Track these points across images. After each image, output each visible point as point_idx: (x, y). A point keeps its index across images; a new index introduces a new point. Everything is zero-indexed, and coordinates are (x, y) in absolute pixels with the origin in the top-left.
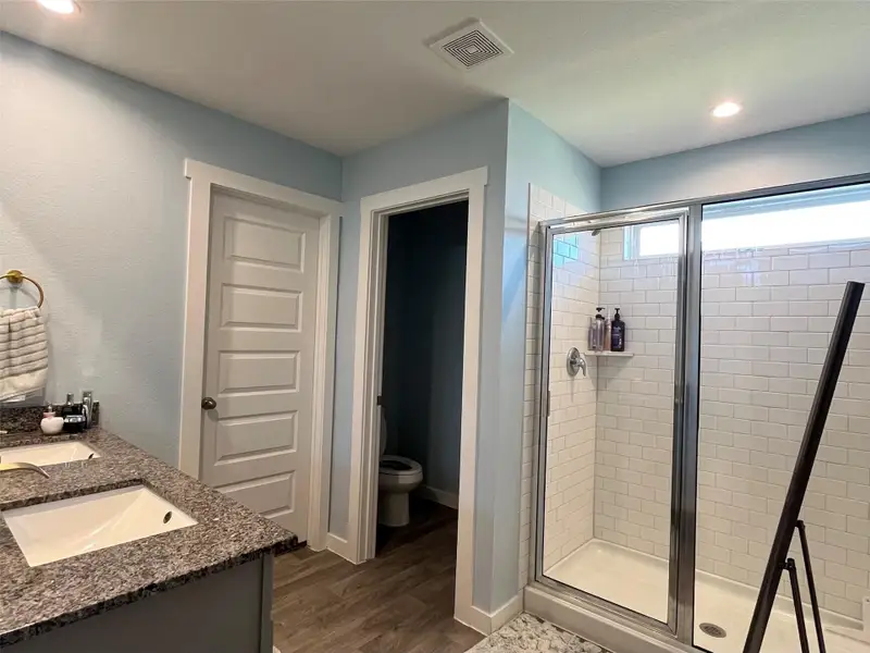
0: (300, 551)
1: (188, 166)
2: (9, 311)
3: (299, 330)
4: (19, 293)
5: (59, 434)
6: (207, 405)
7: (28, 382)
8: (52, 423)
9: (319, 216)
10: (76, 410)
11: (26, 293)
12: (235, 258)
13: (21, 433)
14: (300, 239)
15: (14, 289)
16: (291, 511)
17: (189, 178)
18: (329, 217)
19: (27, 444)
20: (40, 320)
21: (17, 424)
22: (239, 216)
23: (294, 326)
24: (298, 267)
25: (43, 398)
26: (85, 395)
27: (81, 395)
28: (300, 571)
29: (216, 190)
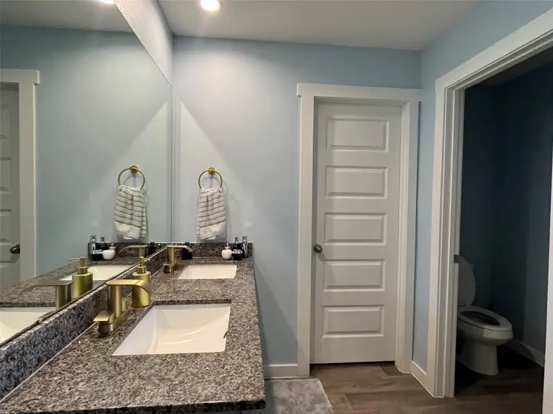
0: (389, 368)
1: (300, 88)
2: (208, 190)
3: (385, 197)
4: (214, 179)
5: (229, 260)
6: (317, 250)
7: (216, 229)
8: (227, 253)
9: (400, 105)
10: (239, 247)
11: (216, 179)
12: (333, 147)
13: (216, 257)
14: (385, 127)
15: (212, 178)
16: (381, 335)
17: (300, 96)
18: (409, 104)
19: (214, 263)
20: (221, 194)
21: (214, 252)
22: (337, 117)
23: (382, 195)
24: (384, 148)
25: (226, 238)
26: (244, 238)
27: (242, 238)
28: (385, 385)
29: (318, 101)
